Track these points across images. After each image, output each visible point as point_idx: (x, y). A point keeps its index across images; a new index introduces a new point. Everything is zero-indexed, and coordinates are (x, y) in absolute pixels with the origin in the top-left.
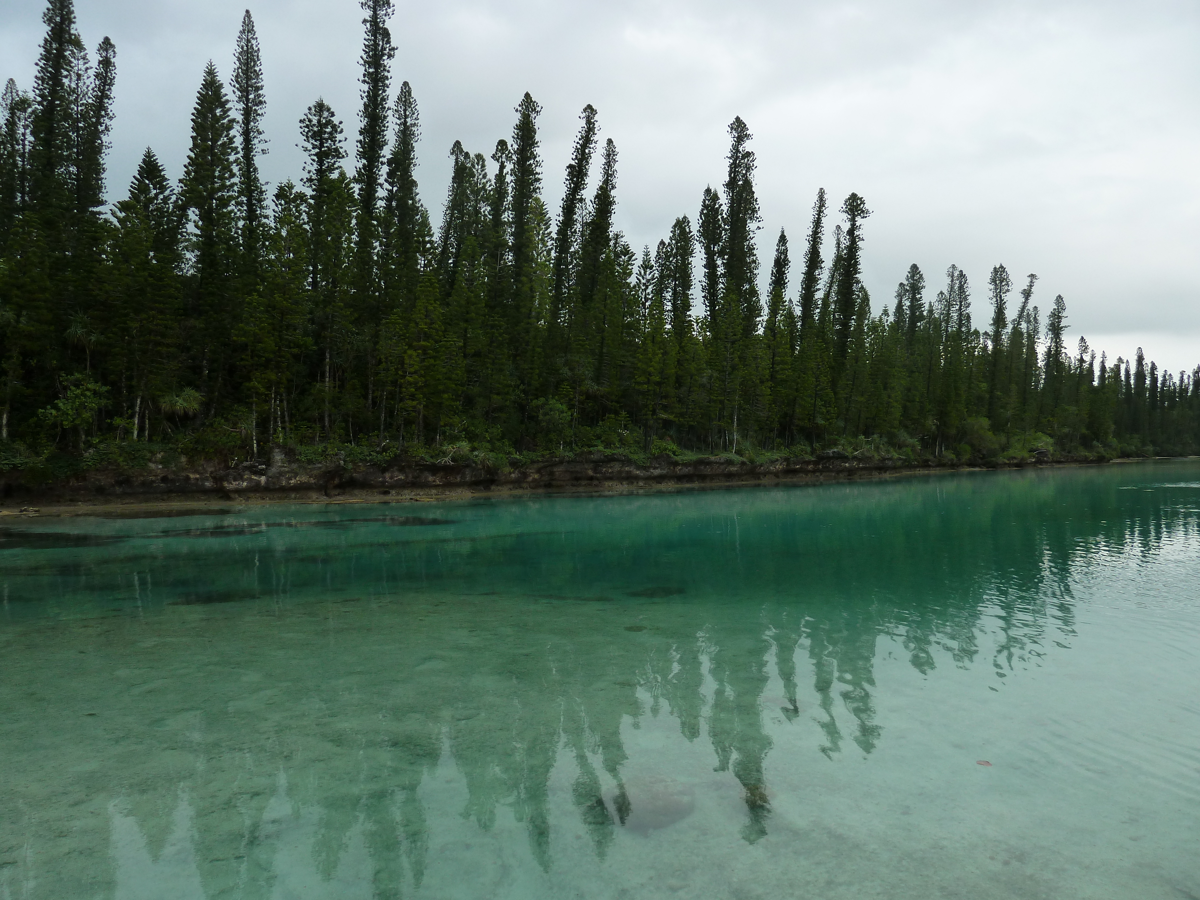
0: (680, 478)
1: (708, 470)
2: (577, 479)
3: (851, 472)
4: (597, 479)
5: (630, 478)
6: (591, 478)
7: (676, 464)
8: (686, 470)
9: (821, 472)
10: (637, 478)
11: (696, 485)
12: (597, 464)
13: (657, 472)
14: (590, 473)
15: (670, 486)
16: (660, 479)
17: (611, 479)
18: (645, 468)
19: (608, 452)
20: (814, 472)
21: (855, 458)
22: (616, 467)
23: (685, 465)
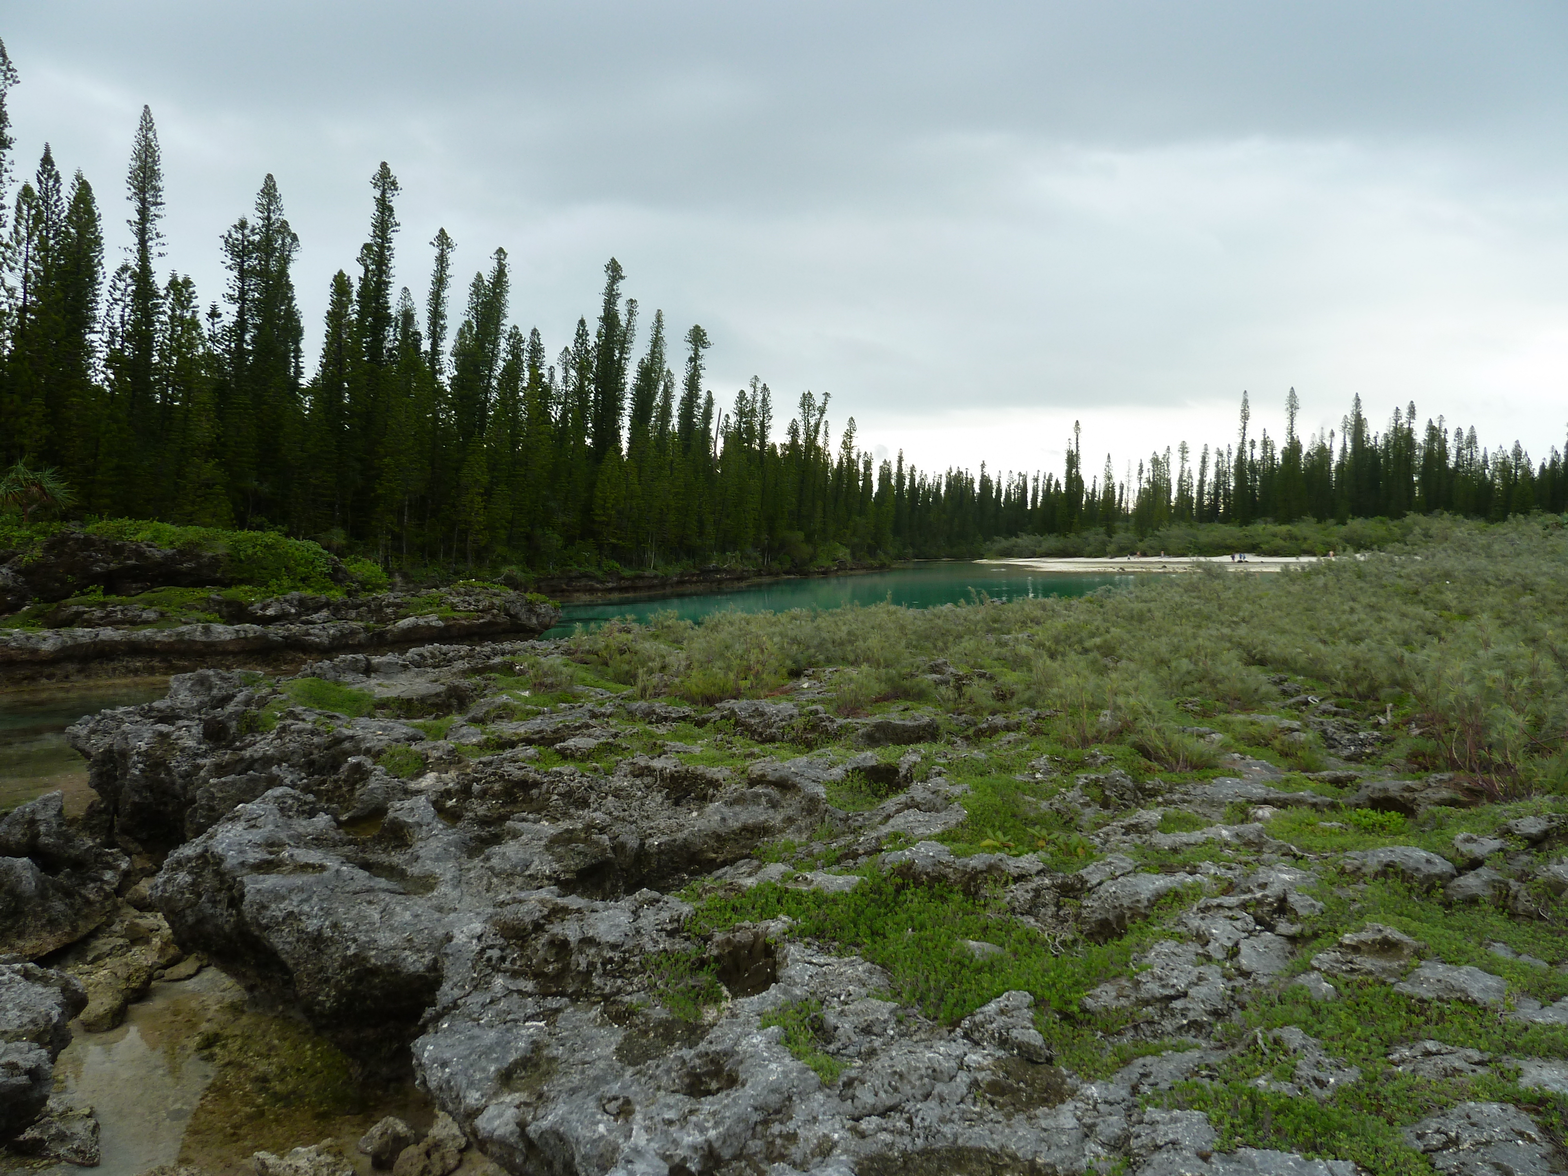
0: (621, 590)
1: (640, 583)
2: (554, 591)
3: (720, 582)
4: (568, 591)
5: (592, 590)
6: (563, 591)
7: (623, 578)
8: (627, 583)
9: (701, 582)
10: (597, 590)
11: (630, 595)
12: (571, 579)
13: (610, 585)
14: (564, 587)
15: (615, 596)
16: (610, 590)
17: (578, 591)
18: (602, 582)
19: (582, 570)
20: (696, 582)
21: (725, 570)
22: (583, 582)
23: (628, 579)
